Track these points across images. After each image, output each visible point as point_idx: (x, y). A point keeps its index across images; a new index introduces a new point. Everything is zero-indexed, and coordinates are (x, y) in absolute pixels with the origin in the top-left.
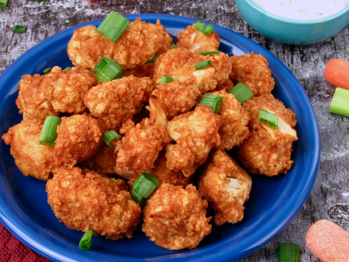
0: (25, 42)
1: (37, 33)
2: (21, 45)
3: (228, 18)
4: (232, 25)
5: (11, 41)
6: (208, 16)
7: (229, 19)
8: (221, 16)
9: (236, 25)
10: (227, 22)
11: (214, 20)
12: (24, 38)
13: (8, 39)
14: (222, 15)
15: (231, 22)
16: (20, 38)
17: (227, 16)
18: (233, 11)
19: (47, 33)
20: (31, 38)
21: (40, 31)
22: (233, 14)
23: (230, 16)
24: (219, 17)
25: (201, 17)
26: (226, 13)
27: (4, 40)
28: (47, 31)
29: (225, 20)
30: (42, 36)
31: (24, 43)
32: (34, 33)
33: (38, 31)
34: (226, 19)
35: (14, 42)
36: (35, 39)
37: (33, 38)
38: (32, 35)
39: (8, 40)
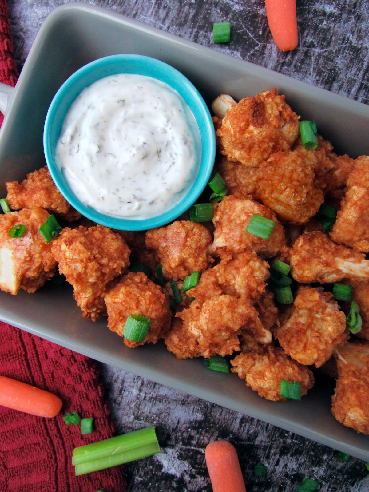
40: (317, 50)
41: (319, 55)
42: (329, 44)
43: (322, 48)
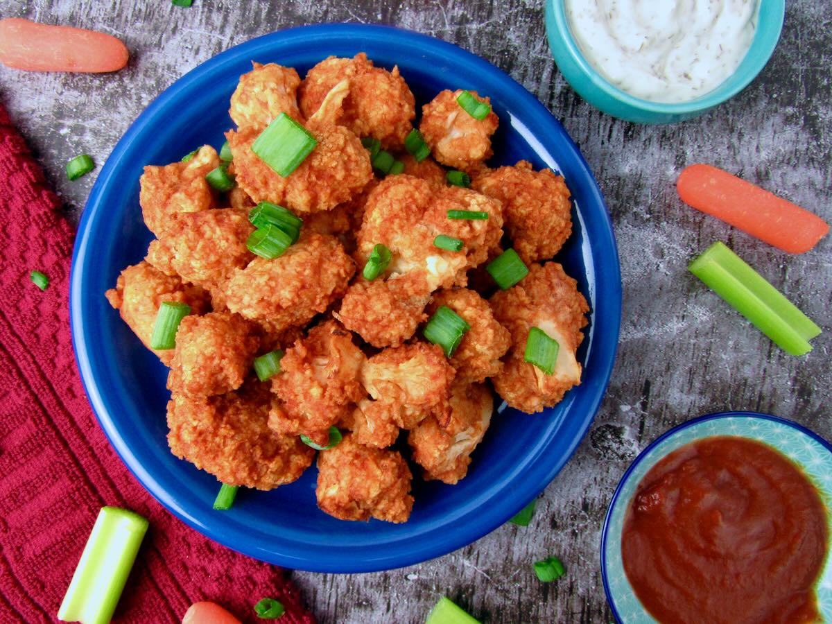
0: (191, 28)
1: (210, 11)
2: (184, 33)
3: (526, 22)
4: (530, 38)
5: (168, 23)
6: (495, 12)
7: (527, 25)
8: (516, 16)
9: (537, 40)
10: (523, 31)
11: (504, 22)
12: (190, 18)
13: (163, 17)
14: (520, 14)
15: (531, 31)
16: (183, 18)
17: (527, 16)
18: (539, 8)
19: (227, 12)
20: (201, 20)
21: (215, 6)
22: (538, 13)
23: (532, 18)
24: (512, 17)
25: (484, 14)
26: (527, 9)
27: (157, 19)
28: (228, 8)
29: (521, 26)
30: (218, 19)
31: (189, 30)
32: (206, 10)
33: (213, 7)
34: (523, 24)
35: (172, 26)
36: (207, 23)
37: (204, 21)
38: (202, 12)
39: (164, 19)
40: (474, 26)
41: (479, 32)
42: (490, 14)
43: (481, 22)
